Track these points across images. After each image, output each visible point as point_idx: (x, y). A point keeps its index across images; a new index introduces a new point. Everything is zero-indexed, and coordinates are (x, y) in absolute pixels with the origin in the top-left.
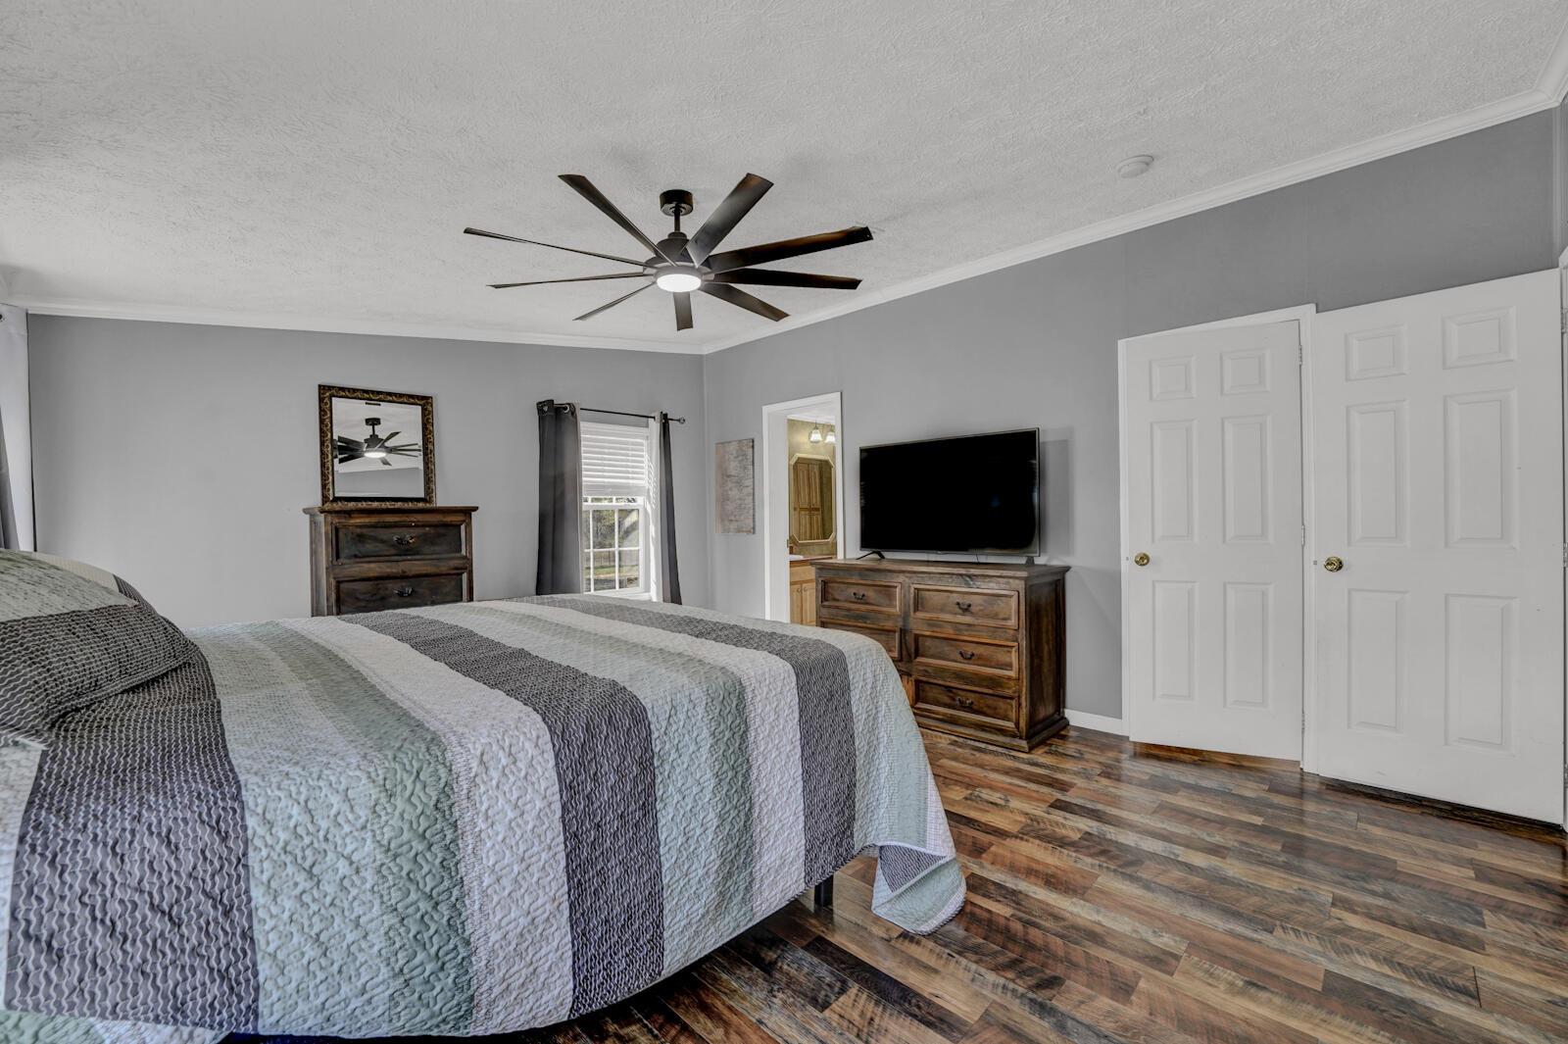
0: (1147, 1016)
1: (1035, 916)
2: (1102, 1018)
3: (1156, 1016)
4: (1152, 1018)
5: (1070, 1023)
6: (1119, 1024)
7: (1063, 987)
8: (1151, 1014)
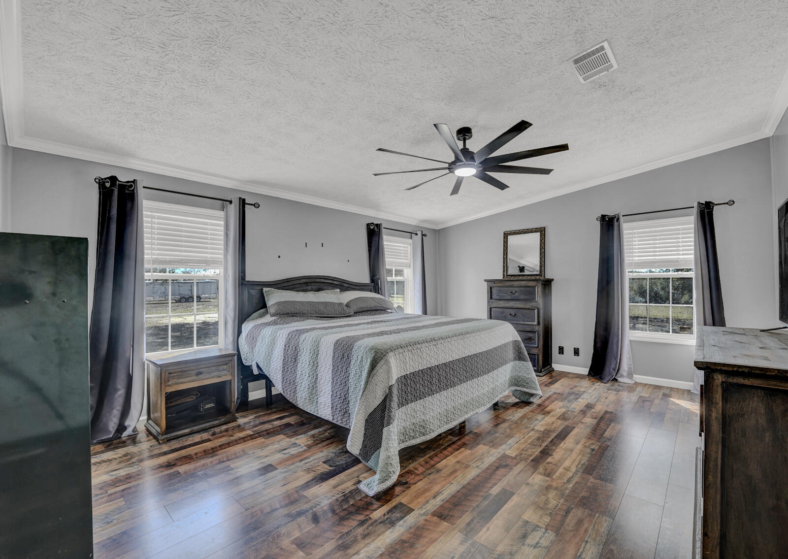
0: (282, 547)
1: (368, 527)
2: (288, 530)
3: (280, 550)
4: (280, 548)
5: (290, 519)
6: (282, 535)
7: (311, 523)
8: (282, 548)
